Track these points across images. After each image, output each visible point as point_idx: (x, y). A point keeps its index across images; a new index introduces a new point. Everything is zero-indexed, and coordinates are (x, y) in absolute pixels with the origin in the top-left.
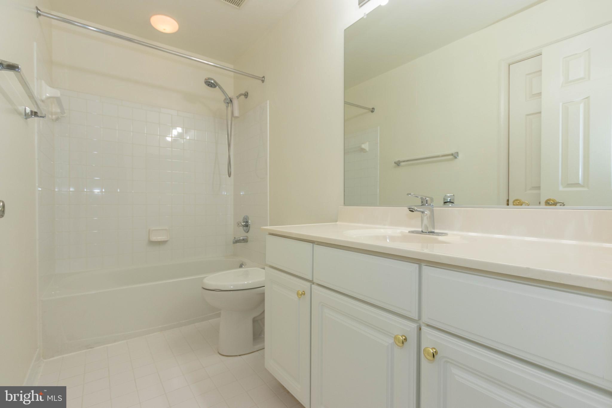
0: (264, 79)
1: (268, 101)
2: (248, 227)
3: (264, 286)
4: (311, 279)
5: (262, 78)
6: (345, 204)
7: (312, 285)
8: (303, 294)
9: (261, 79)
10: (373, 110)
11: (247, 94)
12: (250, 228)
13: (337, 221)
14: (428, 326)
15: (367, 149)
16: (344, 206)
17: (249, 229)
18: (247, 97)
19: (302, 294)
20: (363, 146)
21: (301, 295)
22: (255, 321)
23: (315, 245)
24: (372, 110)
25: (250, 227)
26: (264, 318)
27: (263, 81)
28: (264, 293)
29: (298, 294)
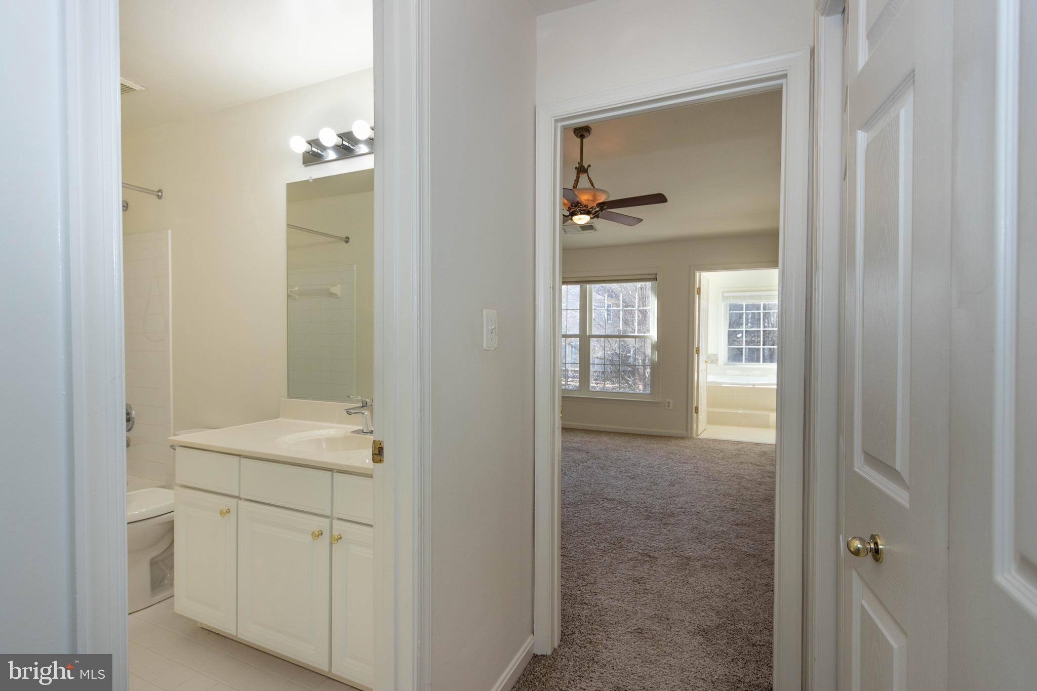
0: (162, 194)
1: (170, 231)
2: (131, 423)
3: (173, 511)
4: (237, 495)
5: (158, 192)
6: (289, 396)
7: (239, 501)
8: (228, 512)
9: (157, 194)
10: (347, 240)
11: (126, 205)
12: (135, 424)
13: (278, 418)
14: (339, 519)
15: (339, 294)
16: (288, 398)
17: (133, 425)
18: (126, 210)
19: (226, 512)
20: (333, 290)
21: (225, 514)
22: (153, 563)
23: (241, 459)
24: (345, 240)
25: (133, 422)
26: (173, 554)
27: (160, 197)
28: (173, 521)
29: (221, 513)
